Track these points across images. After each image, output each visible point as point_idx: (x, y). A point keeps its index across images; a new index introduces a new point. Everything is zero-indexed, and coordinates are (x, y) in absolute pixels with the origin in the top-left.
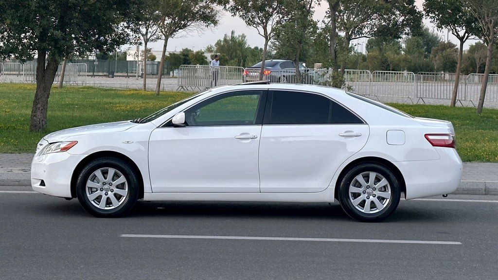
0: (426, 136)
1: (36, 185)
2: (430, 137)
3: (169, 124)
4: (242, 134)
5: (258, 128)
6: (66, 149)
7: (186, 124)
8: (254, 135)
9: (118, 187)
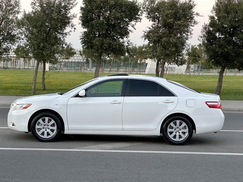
0: (206, 102)
1: (10, 125)
2: (208, 103)
3: (77, 96)
4: (114, 101)
5: (122, 98)
6: (25, 108)
7: (86, 96)
8: (120, 101)
9: (51, 126)
